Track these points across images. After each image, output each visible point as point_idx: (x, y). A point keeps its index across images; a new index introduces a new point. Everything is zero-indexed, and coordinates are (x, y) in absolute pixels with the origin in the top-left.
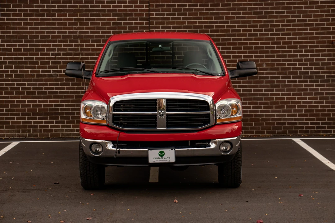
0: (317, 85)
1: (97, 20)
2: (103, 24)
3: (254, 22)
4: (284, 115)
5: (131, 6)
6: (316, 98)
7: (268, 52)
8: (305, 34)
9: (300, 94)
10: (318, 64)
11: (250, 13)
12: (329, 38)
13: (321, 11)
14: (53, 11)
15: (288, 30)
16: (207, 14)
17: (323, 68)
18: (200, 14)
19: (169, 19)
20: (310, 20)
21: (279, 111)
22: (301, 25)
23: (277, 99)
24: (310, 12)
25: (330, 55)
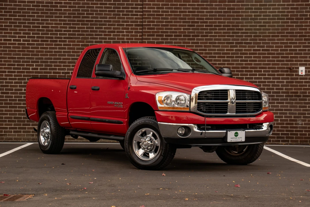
0: (277, 103)
3: (227, 50)
8: (268, 61)
10: (279, 86)
11: (224, 43)
12: (288, 64)
14: (64, 38)
15: (254, 57)
17: (282, 89)
18: (184, 43)
20: (272, 50)
22: (265, 54)
24: (272, 43)
25: (288, 78)
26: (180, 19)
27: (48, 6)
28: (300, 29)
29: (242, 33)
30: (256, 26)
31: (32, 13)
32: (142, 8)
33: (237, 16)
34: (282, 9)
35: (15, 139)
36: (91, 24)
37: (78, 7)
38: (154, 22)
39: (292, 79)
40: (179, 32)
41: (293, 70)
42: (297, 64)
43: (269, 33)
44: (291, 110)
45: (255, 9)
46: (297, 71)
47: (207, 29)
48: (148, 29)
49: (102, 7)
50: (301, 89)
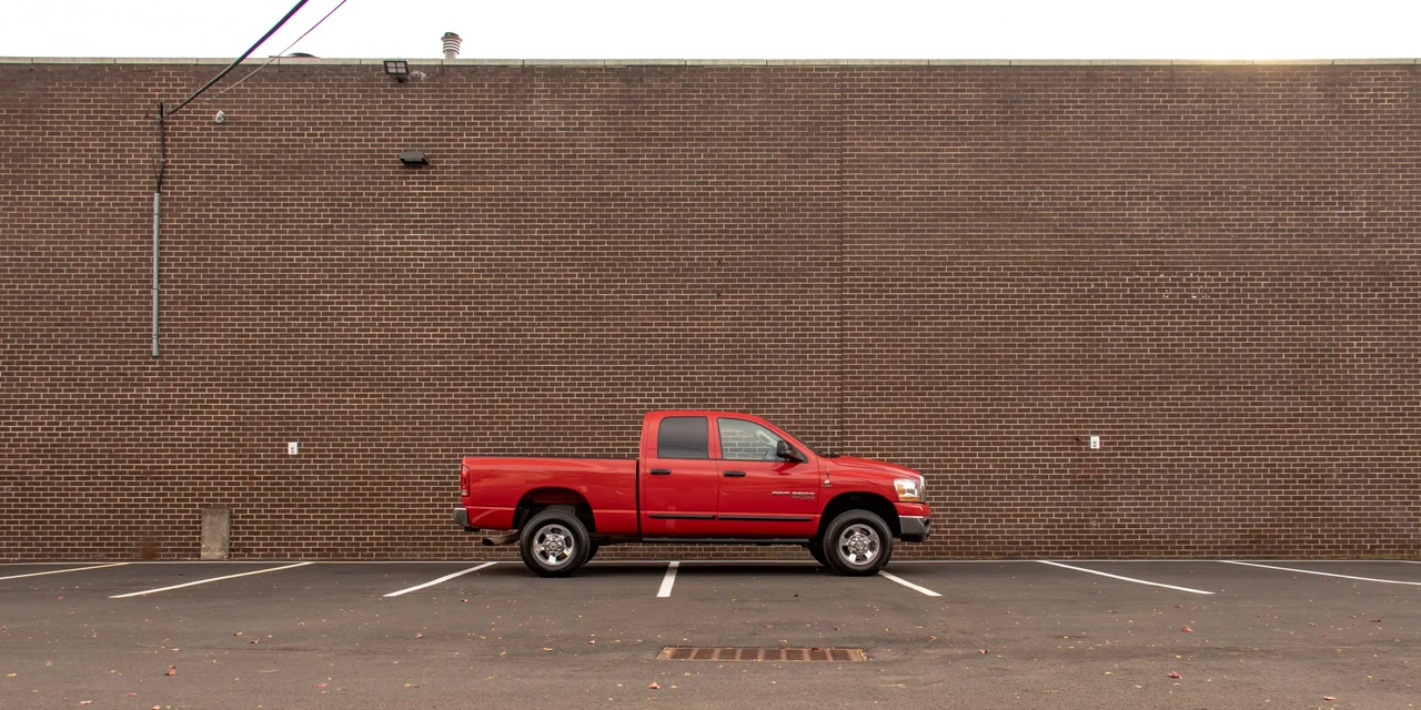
0: (1058, 493)
1: (775, 406)
2: (782, 411)
3: (977, 410)
4: (1017, 532)
5: (819, 389)
6: (1058, 510)
7: (996, 449)
8: (1042, 427)
9: (1038, 504)
10: (1060, 466)
11: (972, 399)
12: (1073, 432)
13: (1062, 399)
14: (719, 395)
15: (1020, 421)
16: (917, 400)
17: (1066, 471)
18: (908, 400)
19: (867, 405)
20: (1048, 410)
21: (1011, 526)
22: (1037, 416)
23: (1007, 510)
24: (1048, 399)
25: (1074, 455)
26: (901, 362)
27: (693, 347)
28: (1090, 378)
29: (1000, 383)
30: (1022, 372)
31: (669, 357)
32: (842, 346)
33: (991, 356)
34: (1061, 345)
35: (644, 555)
36: (761, 373)
37: (741, 346)
38: (860, 367)
39: (1079, 455)
40: (901, 383)
41: (1080, 441)
42: (1087, 433)
43: (1042, 383)
44: (1080, 504)
45: (1019, 345)
46: (1088, 443)
47: (945, 378)
48: (851, 378)
49: (777, 346)
50: (1094, 471)
